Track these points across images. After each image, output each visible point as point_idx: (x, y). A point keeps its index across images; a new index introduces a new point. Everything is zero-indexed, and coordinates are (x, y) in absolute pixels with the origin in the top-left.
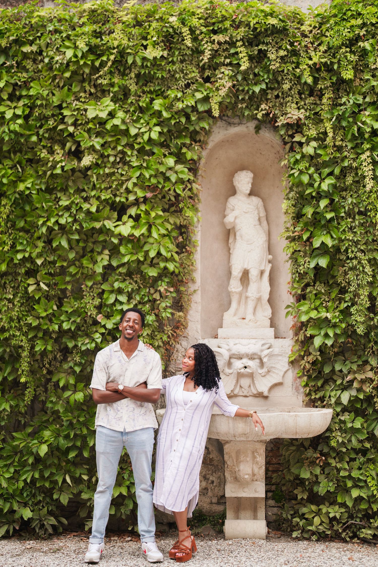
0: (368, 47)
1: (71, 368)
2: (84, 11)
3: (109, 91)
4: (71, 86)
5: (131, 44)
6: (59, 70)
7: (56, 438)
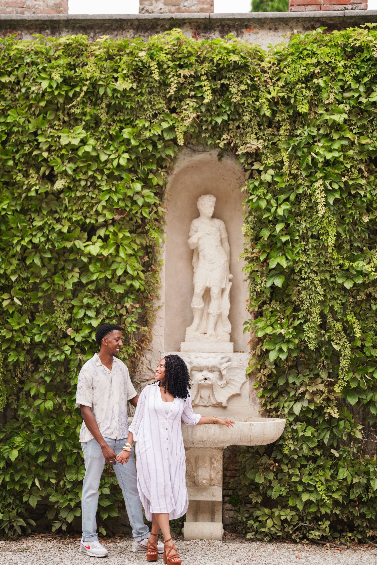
0: (322, 84)
1: (42, 378)
2: (60, 44)
3: (81, 119)
4: (46, 114)
5: (103, 76)
6: (35, 100)
7: (26, 443)
